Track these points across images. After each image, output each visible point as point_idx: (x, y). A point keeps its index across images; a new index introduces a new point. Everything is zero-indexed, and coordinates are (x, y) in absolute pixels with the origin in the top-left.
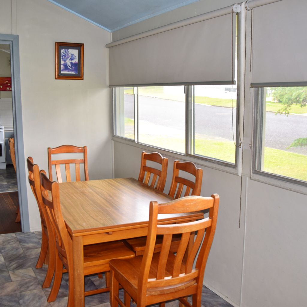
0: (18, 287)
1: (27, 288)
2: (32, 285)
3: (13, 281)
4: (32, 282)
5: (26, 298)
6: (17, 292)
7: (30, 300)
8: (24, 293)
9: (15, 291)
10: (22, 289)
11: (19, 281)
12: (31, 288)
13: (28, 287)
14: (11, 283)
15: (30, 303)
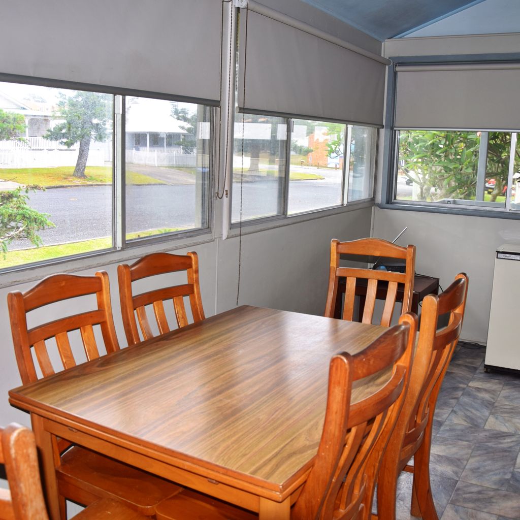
0: (494, 501)
1: (483, 492)
2: (472, 493)
3: (496, 515)
4: (465, 498)
5: (496, 478)
6: (504, 493)
7: (492, 473)
8: (494, 487)
9: (505, 496)
10: (492, 493)
11: (485, 510)
12: (475, 489)
13: (479, 492)
14: (502, 514)
15: (497, 470)
